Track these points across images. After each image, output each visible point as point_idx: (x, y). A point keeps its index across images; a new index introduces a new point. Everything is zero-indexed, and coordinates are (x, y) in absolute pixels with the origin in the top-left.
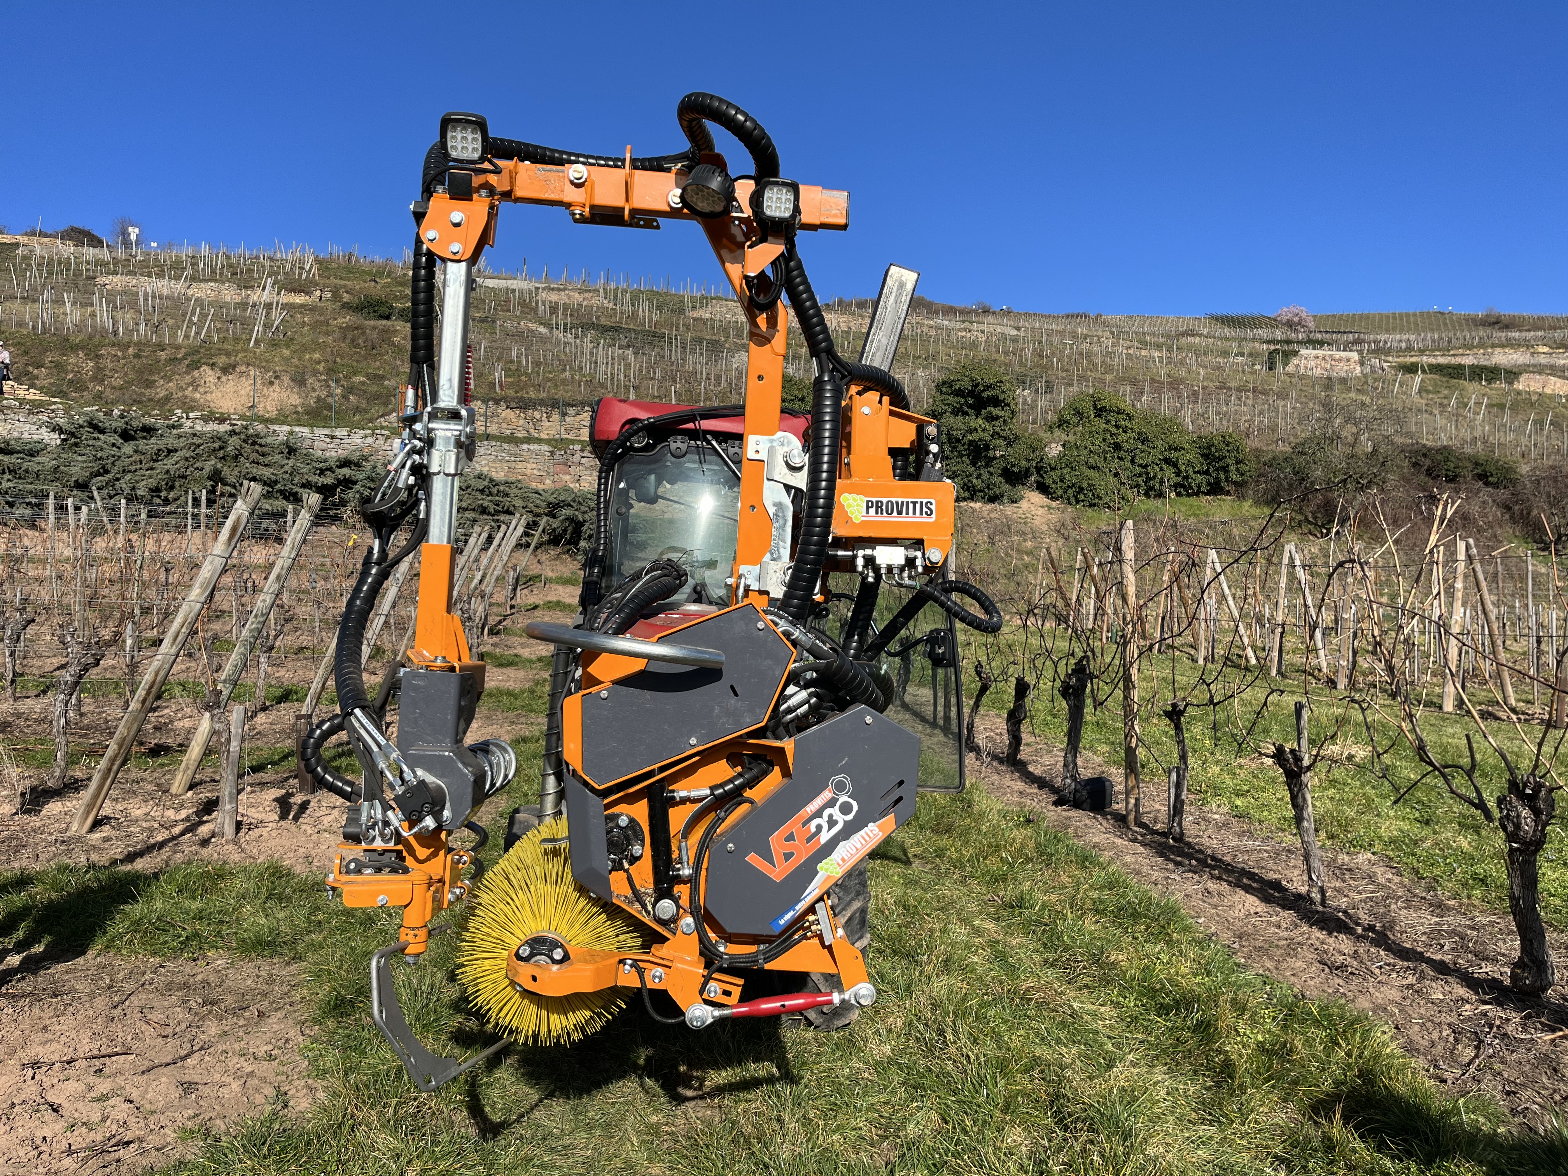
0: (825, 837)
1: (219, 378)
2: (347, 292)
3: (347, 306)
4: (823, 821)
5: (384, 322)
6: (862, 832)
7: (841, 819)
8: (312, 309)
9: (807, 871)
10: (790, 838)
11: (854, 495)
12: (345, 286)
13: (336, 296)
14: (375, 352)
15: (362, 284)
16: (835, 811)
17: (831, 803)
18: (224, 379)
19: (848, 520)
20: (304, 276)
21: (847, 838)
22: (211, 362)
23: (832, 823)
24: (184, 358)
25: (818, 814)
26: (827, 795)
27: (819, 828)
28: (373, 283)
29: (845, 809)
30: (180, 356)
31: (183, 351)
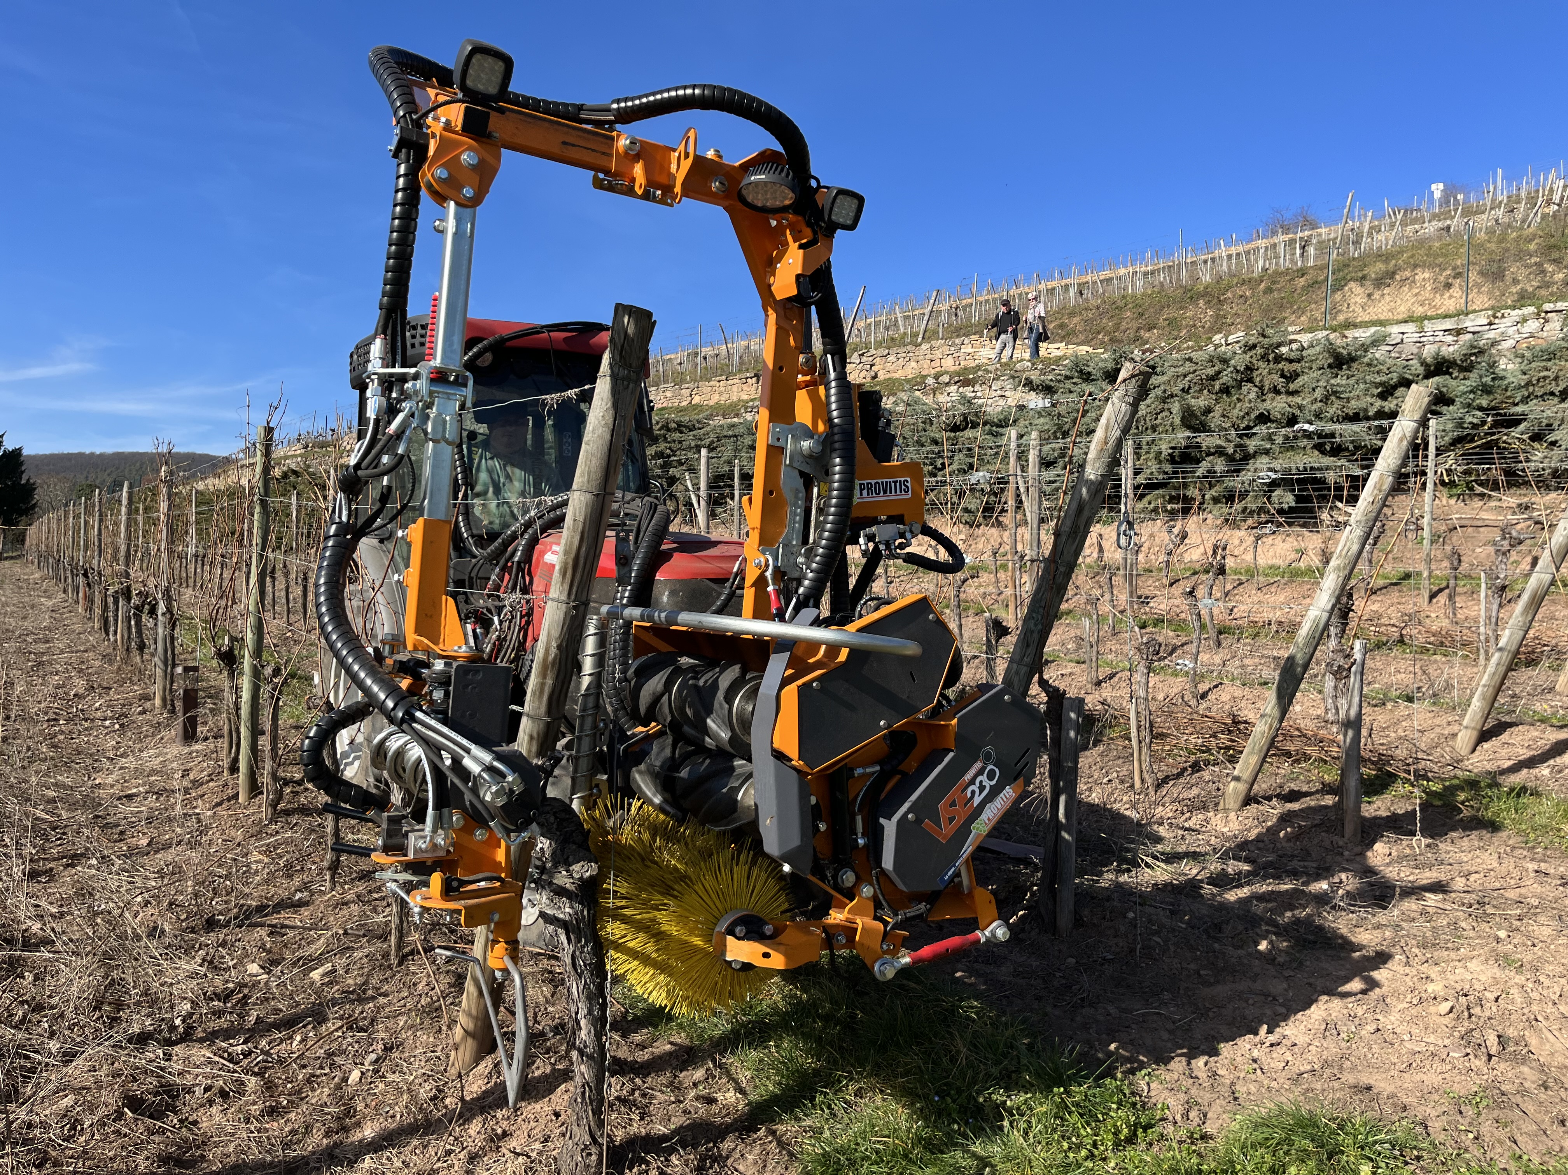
0: (977, 800)
1: (1369, 295)
4: (975, 787)
6: (1002, 795)
7: (987, 784)
9: (964, 831)
10: (953, 804)
16: (983, 778)
17: (980, 772)
18: (1376, 296)
21: (991, 801)
23: (982, 788)
25: (972, 782)
26: (978, 765)
27: (973, 792)
29: (991, 776)
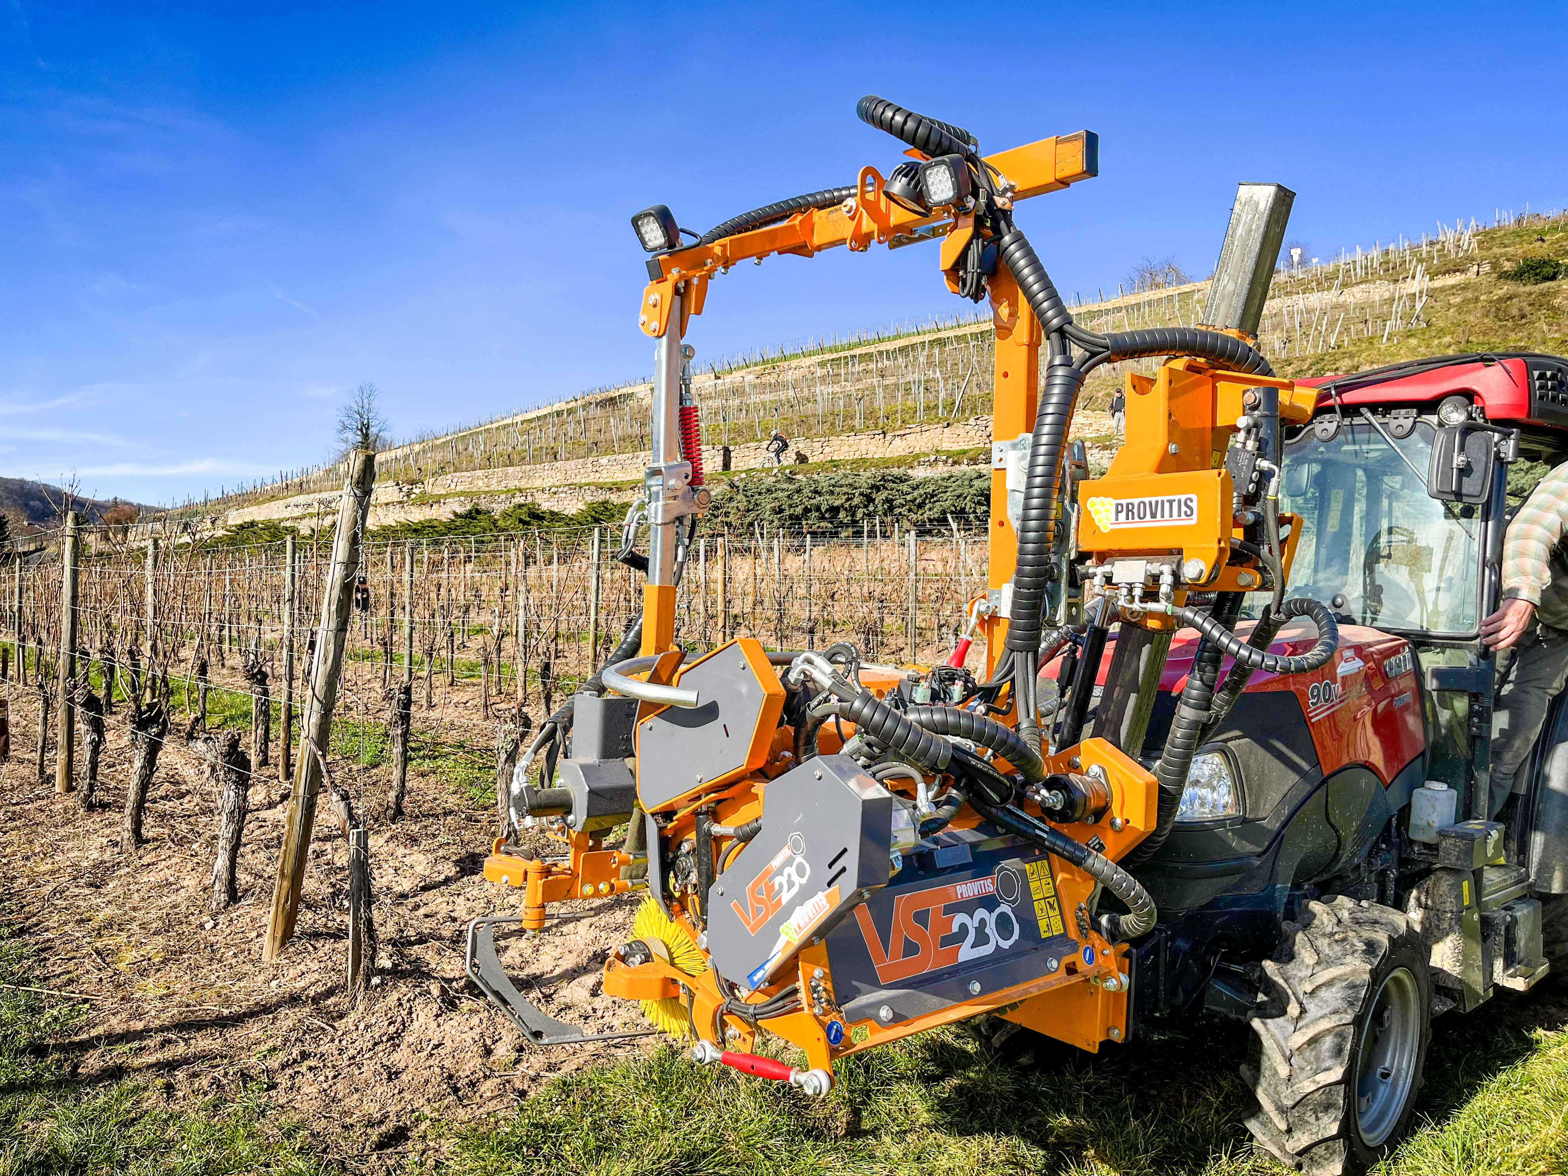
2: (1508, 260)
3: (1504, 276)
5: (1548, 284)
8: (1464, 287)
11: (1102, 498)
12: (1505, 254)
13: (1495, 266)
14: (1524, 321)
15: (1526, 247)
19: (1096, 530)
20: (1461, 254)
22: (1334, 367)
24: (1309, 369)
28: (1539, 243)
30: (1306, 367)
31: (1309, 361)
